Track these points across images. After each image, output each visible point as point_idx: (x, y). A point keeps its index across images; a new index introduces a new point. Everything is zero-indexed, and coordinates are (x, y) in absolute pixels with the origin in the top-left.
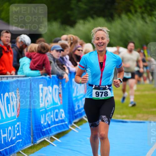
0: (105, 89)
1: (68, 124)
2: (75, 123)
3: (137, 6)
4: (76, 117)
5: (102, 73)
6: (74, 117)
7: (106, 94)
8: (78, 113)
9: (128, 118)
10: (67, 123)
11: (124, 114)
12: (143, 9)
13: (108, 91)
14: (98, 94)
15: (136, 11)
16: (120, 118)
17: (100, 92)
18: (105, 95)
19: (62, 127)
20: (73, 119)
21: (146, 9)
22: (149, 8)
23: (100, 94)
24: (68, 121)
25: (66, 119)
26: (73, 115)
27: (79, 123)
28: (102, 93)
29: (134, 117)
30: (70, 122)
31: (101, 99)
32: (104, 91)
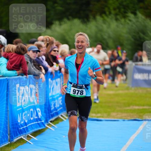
0: (81, 88)
1: (44, 123)
2: (51, 122)
4: (53, 116)
5: (78, 74)
6: (51, 116)
7: (82, 93)
8: (54, 112)
9: (103, 117)
10: (43, 121)
11: (98, 112)
12: (117, 11)
13: (84, 90)
14: (75, 92)
16: (95, 117)
17: (77, 90)
18: (80, 94)
19: (38, 125)
20: (50, 118)
21: (119, 11)
22: (122, 10)
23: (77, 92)
24: (45, 119)
25: (43, 117)
26: (49, 113)
27: (55, 122)
28: (79, 91)
29: (109, 115)
30: (46, 121)
31: (77, 96)
32: (80, 90)
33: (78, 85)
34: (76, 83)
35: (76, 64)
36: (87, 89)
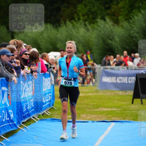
0: (70, 80)
1: (16, 124)
3: (81, 14)
6: (23, 118)
7: (71, 83)
12: (86, 17)
13: (73, 82)
14: (66, 83)
15: (79, 19)
19: (10, 127)
21: (88, 18)
22: (91, 16)
23: (67, 83)
25: (15, 119)
26: (21, 115)
28: (69, 82)
30: (19, 122)
31: (68, 86)
32: (70, 81)
33: (68, 78)
34: (67, 76)
35: (67, 63)
36: (75, 81)
